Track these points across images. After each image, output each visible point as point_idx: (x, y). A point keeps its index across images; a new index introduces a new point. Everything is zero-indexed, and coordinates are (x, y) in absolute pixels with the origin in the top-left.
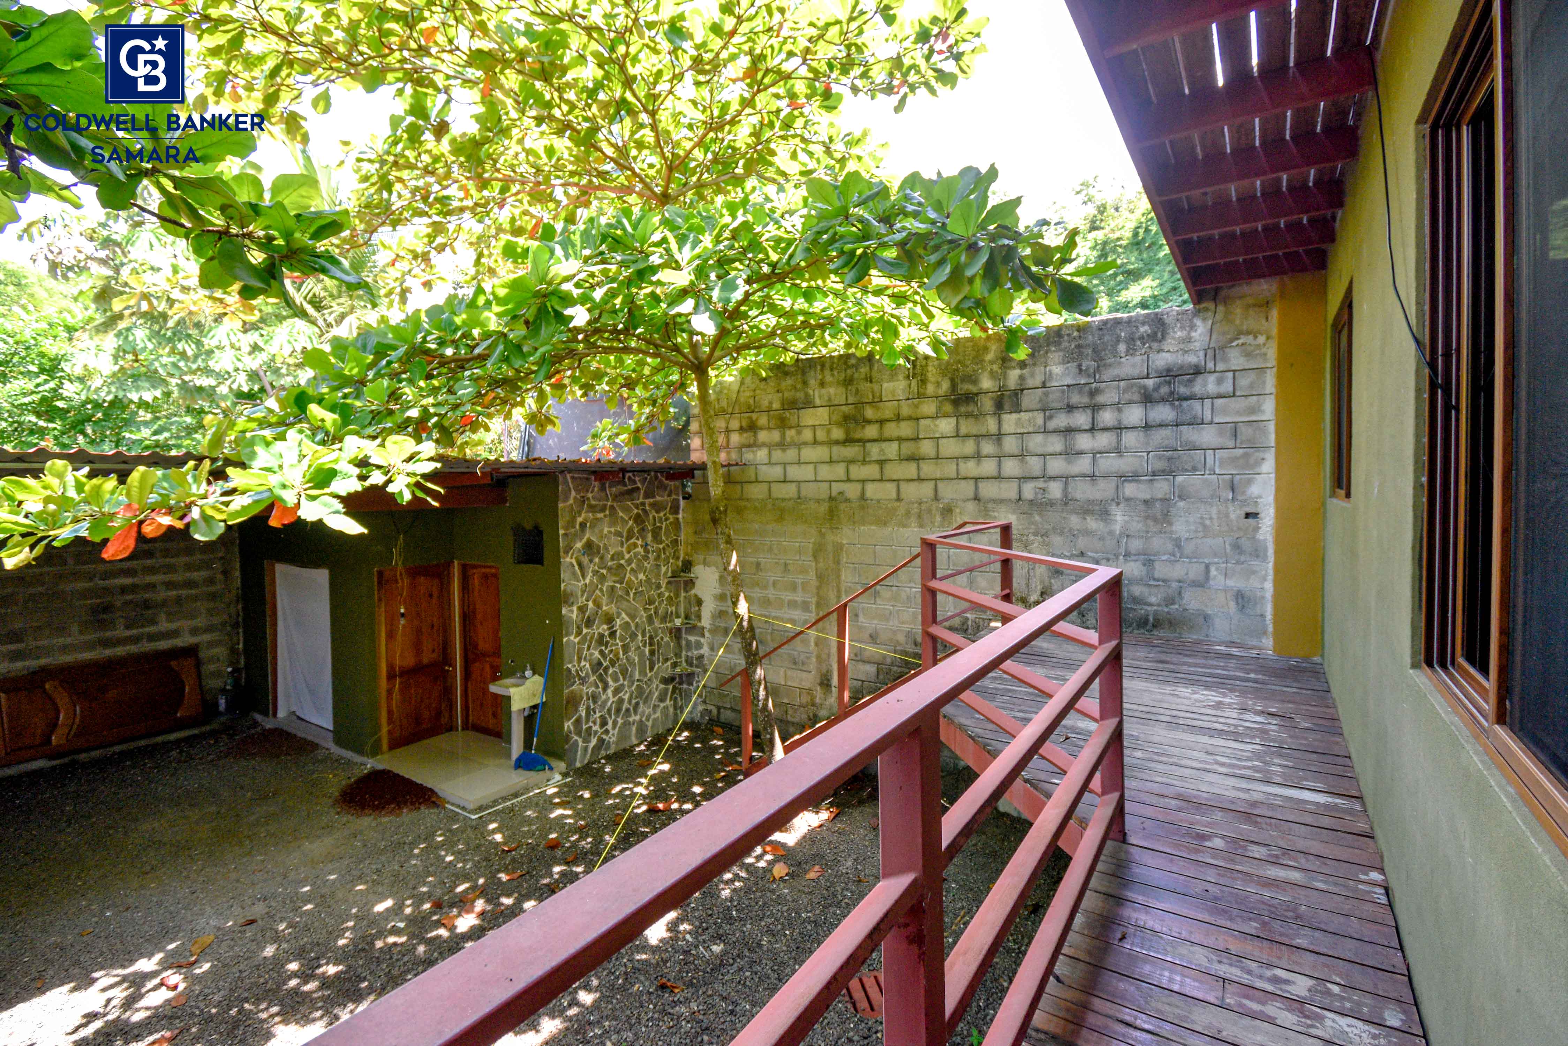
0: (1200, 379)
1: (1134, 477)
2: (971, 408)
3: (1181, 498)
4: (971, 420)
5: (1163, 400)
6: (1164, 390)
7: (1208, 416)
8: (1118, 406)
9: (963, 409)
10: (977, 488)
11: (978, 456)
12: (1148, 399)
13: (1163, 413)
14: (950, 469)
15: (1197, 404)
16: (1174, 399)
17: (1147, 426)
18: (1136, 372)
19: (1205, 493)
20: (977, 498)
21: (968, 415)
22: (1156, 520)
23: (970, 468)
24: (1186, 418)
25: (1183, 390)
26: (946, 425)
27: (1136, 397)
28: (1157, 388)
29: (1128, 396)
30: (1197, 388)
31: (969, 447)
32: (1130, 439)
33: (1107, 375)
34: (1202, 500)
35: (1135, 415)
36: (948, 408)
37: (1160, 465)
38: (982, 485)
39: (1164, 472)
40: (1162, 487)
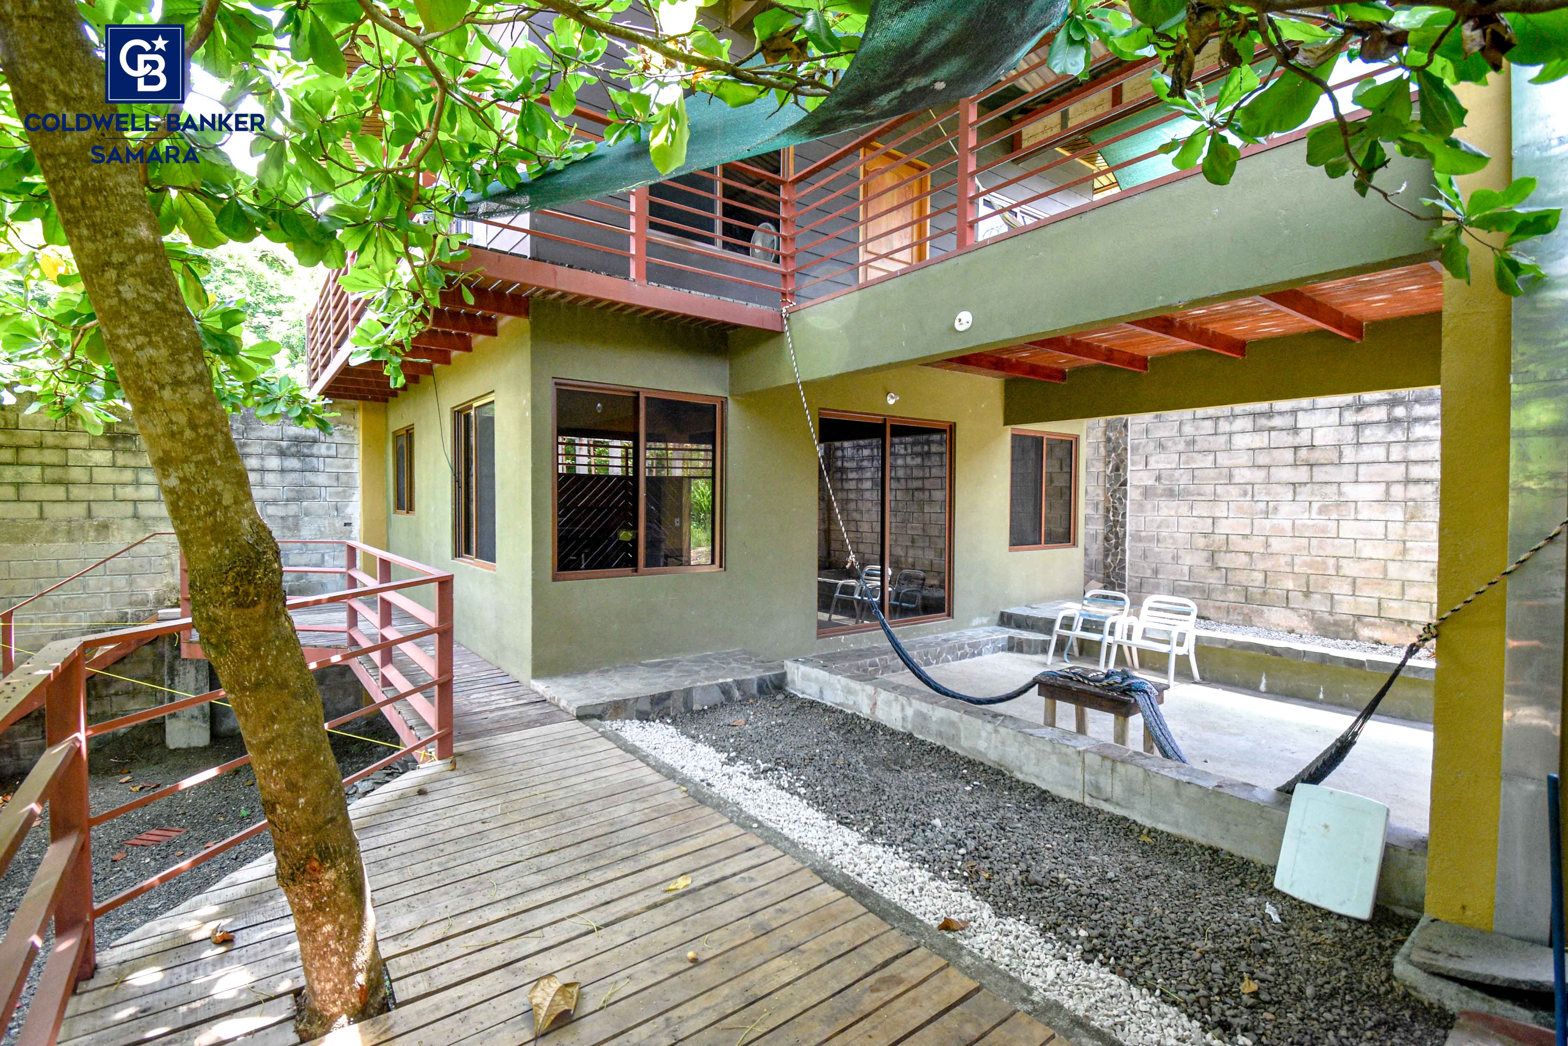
0: (316, 446)
1: (275, 502)
2: (129, 445)
3: (306, 515)
4: (127, 455)
5: (293, 455)
6: (294, 449)
7: (321, 468)
8: (261, 456)
9: (120, 445)
10: (136, 508)
11: (137, 483)
12: (282, 454)
13: (293, 463)
14: (108, 493)
15: (315, 460)
16: (299, 455)
17: (283, 471)
18: (274, 436)
19: (321, 512)
20: (136, 516)
21: (125, 451)
22: (289, 529)
23: (129, 492)
24: (308, 467)
25: (306, 451)
26: (101, 457)
27: (275, 451)
28: (288, 448)
29: (268, 451)
30: (315, 450)
31: (128, 476)
32: (270, 478)
33: (253, 435)
34: (320, 517)
35: (274, 462)
36: (105, 443)
37: (291, 495)
38: (140, 506)
39: (294, 500)
40: (293, 508)
